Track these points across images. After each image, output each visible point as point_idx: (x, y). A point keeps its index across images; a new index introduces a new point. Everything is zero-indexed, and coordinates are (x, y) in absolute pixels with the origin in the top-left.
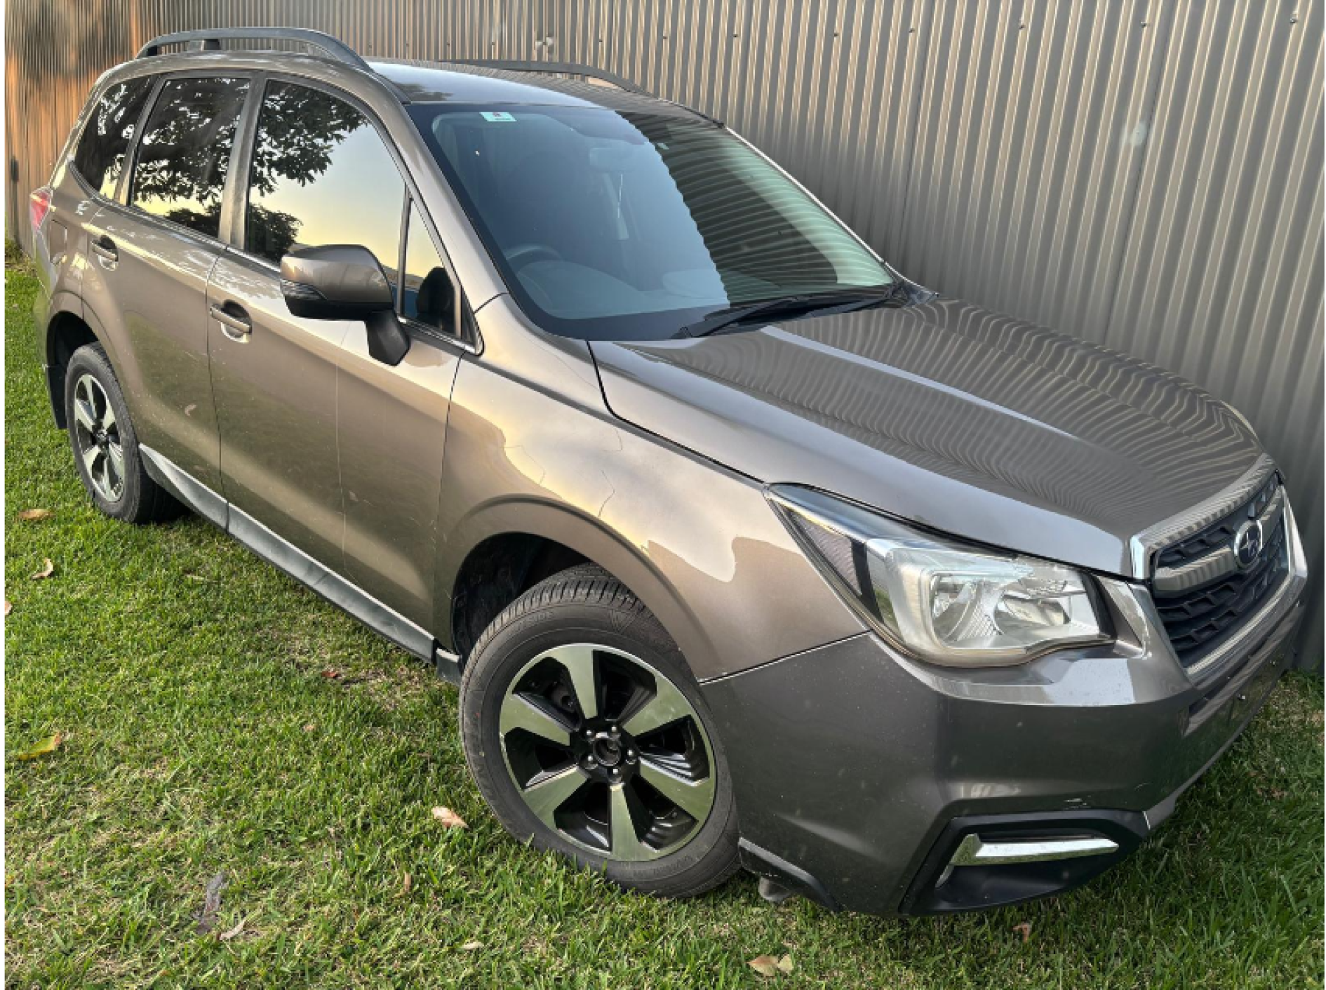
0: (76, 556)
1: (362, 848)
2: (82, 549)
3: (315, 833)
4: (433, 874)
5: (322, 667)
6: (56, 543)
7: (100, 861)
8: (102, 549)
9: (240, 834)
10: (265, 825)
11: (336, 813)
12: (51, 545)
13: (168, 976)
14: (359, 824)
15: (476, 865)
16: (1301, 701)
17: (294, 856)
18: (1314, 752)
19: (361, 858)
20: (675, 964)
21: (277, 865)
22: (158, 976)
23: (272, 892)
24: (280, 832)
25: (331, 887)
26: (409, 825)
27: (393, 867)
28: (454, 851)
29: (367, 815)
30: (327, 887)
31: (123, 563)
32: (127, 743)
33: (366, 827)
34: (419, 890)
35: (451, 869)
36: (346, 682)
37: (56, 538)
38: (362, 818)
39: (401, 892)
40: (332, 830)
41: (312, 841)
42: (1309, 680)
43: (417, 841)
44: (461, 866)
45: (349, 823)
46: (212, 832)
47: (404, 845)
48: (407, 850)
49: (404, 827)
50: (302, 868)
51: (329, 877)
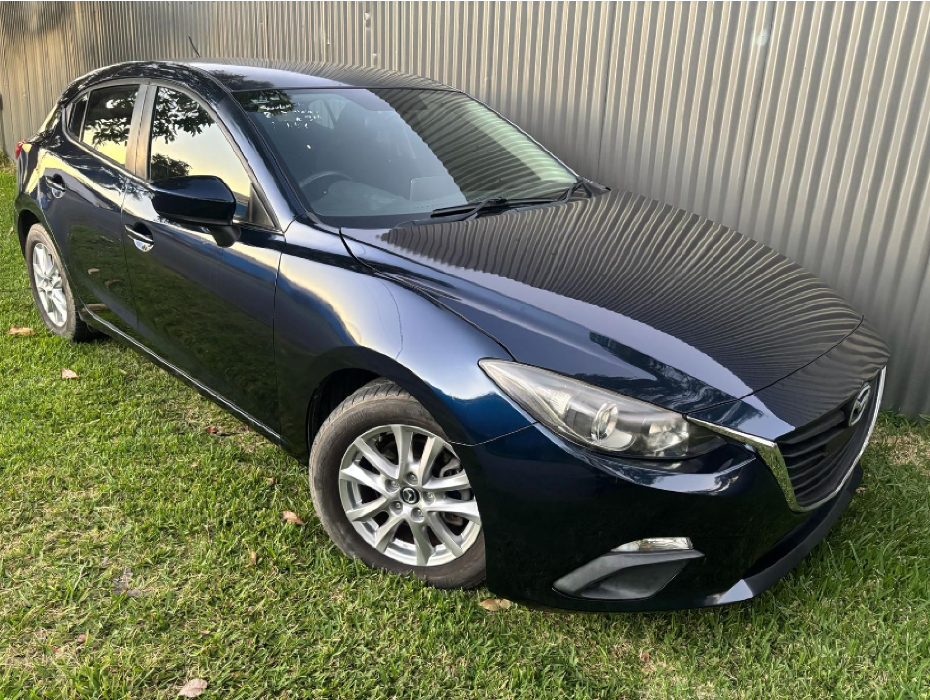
0: (41, 359)
1: (226, 537)
2: (44, 355)
3: (195, 528)
4: (272, 552)
5: (206, 426)
6: (27, 350)
7: (51, 549)
8: (59, 353)
9: (145, 531)
10: (162, 525)
11: (209, 516)
12: (24, 352)
13: (94, 618)
14: (225, 522)
15: (303, 546)
16: (880, 430)
17: (180, 543)
18: (886, 463)
19: (225, 543)
20: (431, 604)
21: (169, 548)
22: (86, 618)
23: (166, 565)
24: (172, 528)
25: (204, 562)
26: (259, 523)
27: (246, 549)
28: (287, 538)
29: (230, 517)
30: (202, 562)
31: (73, 362)
32: (71, 476)
33: (229, 525)
34: (262, 561)
35: (285, 548)
36: (223, 435)
37: (28, 347)
38: (227, 518)
39: (250, 564)
40: (206, 527)
41: (192, 533)
42: (887, 416)
43: (263, 532)
44: (292, 547)
45: (218, 522)
46: (126, 530)
47: (255, 535)
48: (256, 538)
49: (255, 524)
50: (186, 550)
51: (204, 555)
